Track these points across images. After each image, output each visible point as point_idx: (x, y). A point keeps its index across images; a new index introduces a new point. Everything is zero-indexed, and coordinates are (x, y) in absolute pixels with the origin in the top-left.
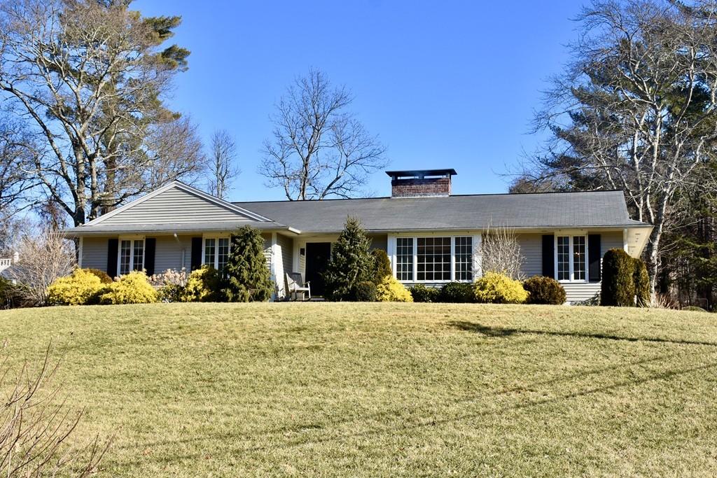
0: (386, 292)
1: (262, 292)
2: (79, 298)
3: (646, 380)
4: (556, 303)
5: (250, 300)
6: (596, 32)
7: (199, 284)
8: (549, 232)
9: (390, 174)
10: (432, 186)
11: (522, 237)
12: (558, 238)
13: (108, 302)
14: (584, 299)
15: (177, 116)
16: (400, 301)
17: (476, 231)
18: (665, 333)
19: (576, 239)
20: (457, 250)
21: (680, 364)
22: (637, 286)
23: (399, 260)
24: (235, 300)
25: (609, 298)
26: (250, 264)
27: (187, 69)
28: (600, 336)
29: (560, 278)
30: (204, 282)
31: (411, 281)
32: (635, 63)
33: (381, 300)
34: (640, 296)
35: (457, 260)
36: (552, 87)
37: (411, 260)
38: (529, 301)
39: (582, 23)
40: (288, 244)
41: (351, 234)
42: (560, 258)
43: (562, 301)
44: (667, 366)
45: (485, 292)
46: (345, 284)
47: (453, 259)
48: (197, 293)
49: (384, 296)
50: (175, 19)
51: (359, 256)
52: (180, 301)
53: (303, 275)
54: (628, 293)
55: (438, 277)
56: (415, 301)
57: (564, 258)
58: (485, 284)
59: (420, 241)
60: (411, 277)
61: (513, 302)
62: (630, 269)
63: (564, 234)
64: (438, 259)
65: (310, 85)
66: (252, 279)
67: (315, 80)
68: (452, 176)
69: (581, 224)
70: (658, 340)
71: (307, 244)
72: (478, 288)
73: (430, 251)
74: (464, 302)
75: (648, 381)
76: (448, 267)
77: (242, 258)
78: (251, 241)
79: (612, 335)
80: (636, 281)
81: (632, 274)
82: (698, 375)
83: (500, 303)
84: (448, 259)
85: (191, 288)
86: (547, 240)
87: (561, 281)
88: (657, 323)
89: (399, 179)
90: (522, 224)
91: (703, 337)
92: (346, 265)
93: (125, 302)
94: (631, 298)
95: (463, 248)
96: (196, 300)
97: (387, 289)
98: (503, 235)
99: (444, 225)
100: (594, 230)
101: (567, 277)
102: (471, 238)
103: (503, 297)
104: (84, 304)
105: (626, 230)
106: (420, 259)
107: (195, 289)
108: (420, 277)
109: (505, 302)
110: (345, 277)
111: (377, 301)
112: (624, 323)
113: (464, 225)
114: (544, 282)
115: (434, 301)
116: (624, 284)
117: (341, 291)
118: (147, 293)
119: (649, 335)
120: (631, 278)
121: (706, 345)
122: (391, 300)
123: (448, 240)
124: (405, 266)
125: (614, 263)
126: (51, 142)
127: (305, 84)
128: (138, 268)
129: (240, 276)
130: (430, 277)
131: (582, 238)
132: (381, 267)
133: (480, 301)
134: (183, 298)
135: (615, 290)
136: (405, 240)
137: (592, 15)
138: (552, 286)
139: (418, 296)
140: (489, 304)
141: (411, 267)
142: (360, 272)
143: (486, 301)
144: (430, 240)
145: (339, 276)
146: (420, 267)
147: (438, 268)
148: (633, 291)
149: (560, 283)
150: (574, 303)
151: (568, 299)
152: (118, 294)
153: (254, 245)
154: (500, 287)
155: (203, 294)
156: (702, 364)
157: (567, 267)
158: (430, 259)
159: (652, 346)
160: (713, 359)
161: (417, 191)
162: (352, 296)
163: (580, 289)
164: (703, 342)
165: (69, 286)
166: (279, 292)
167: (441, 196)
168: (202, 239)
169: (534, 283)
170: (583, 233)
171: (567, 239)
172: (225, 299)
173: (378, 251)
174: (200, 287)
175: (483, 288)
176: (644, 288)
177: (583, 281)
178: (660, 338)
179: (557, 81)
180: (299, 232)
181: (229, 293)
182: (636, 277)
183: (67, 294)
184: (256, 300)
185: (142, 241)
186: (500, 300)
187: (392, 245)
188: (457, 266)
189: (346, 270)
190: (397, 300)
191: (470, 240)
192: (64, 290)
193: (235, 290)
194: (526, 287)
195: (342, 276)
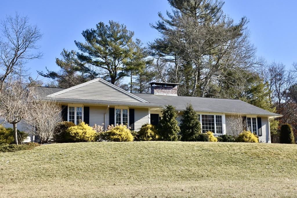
8: (244, 115)
10: (170, 91)
12: (247, 118)
17: (223, 113)
19: (253, 118)
20: (217, 121)
35: (217, 125)
47: (215, 125)
59: (203, 116)
63: (249, 116)
64: (210, 124)
73: (206, 121)
76: (213, 128)
84: (213, 124)
102: (221, 116)
106: (203, 124)
108: (203, 132)
123: (213, 116)
146: (203, 127)
147: (210, 128)
158: (206, 124)
161: (164, 92)
170: (255, 117)
171: (250, 118)
188: (217, 128)
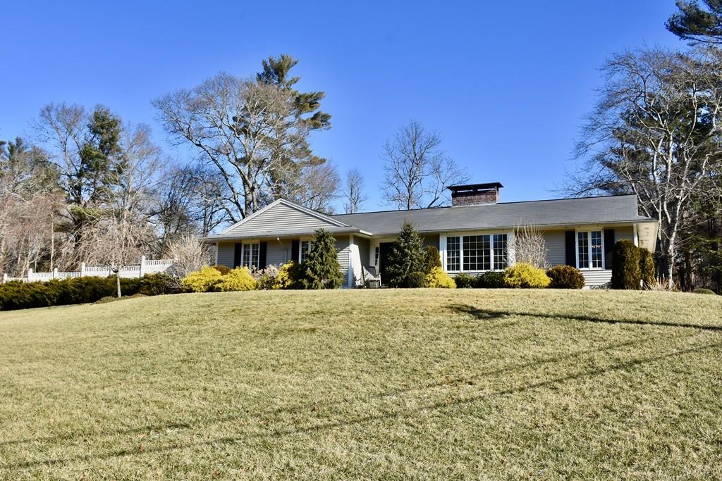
0: (433, 280)
1: (332, 282)
2: (202, 287)
3: (603, 371)
4: (575, 288)
5: (323, 288)
6: (617, 77)
7: (286, 275)
8: (571, 228)
9: (450, 188)
10: (483, 197)
11: (547, 233)
12: (579, 233)
13: (219, 290)
14: (602, 284)
15: (323, 161)
16: (444, 287)
17: (510, 229)
18: (648, 315)
19: (593, 234)
20: (495, 246)
21: (650, 350)
22: (643, 272)
23: (449, 255)
24: (310, 288)
25: (618, 283)
26: (322, 259)
27: (330, 128)
28: (581, 319)
29: (581, 266)
30: (290, 274)
31: (458, 272)
32: (651, 100)
33: (429, 287)
34: (645, 281)
35: (495, 253)
36: (588, 122)
37: (458, 255)
38: (551, 286)
39: (606, 72)
40: (364, 244)
41: (406, 234)
42: (580, 250)
43: (581, 286)
44: (636, 353)
45: (512, 279)
46: (400, 274)
47: (492, 252)
48: (284, 283)
49: (431, 283)
50: (320, 93)
51: (411, 251)
52: (272, 289)
53: (377, 268)
54: (635, 278)
55: (480, 268)
56: (458, 287)
57: (584, 250)
58: (513, 272)
59: (466, 239)
60: (458, 268)
61: (537, 287)
62: (636, 257)
63: (583, 230)
64: (480, 253)
65: (410, 132)
66: (323, 271)
67: (414, 129)
68: (499, 189)
69: (597, 221)
70: (639, 322)
71: (381, 244)
72: (507, 275)
73: (473, 247)
74: (496, 288)
75: (607, 373)
76: (488, 259)
77: (317, 255)
78: (324, 241)
79: (593, 317)
80: (642, 268)
81: (638, 261)
82: (666, 364)
83: (526, 288)
84: (488, 252)
85: (279, 279)
86: (569, 235)
87: (581, 269)
88: (645, 305)
89: (458, 192)
90: (548, 222)
91: (686, 319)
92: (401, 259)
93: (230, 290)
94: (637, 282)
95: (500, 244)
96: (283, 288)
97: (434, 278)
98: (530, 232)
99: (485, 225)
100: (609, 226)
101: (587, 266)
102: (506, 235)
103: (527, 282)
104: (206, 292)
105: (635, 225)
106: (466, 253)
107: (282, 279)
108: (466, 268)
109: (529, 287)
110: (400, 269)
111: (425, 287)
112: (611, 305)
113: (500, 225)
114: (565, 270)
115: (474, 287)
116: (631, 270)
117: (397, 280)
118: (247, 282)
119: (631, 317)
120: (637, 265)
121: (686, 328)
122: (436, 286)
123: (487, 238)
124: (453, 259)
125: (621, 253)
126: (227, 179)
127: (407, 131)
128: (246, 263)
129: (313, 268)
130: (473, 267)
131: (599, 234)
132: (433, 260)
133: (508, 286)
134: (274, 287)
135: (623, 275)
136: (453, 238)
137: (613, 65)
138: (572, 273)
139: (461, 283)
140: (517, 289)
141: (458, 260)
142: (412, 264)
143: (514, 287)
144: (473, 238)
145: (396, 267)
146: (466, 260)
147: (480, 260)
148: (640, 276)
149: (579, 271)
150: (592, 287)
151: (586, 284)
152: (225, 284)
153: (326, 244)
154: (525, 275)
155: (288, 283)
156: (675, 351)
157: (587, 257)
158: (473, 253)
159: (629, 329)
160: (688, 344)
161: (471, 201)
162: (405, 284)
163: (596, 276)
164: (685, 323)
165: (196, 279)
166: (357, 282)
167: (490, 204)
168: (299, 241)
169: (557, 270)
170: (599, 229)
171: (586, 234)
172: (302, 287)
173: (429, 247)
174: (286, 278)
175: (511, 276)
176: (649, 273)
177: (600, 268)
178: (640, 320)
179: (591, 118)
180: (371, 234)
181: (305, 282)
182: (642, 264)
183: (194, 284)
184: (327, 288)
185: (258, 245)
186: (525, 285)
187: (443, 242)
188: (495, 258)
189: (401, 263)
190: (441, 286)
191: (505, 237)
192: (193, 281)
193: (311, 280)
194: (549, 274)
195: (397, 268)
